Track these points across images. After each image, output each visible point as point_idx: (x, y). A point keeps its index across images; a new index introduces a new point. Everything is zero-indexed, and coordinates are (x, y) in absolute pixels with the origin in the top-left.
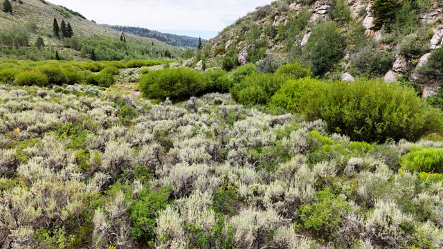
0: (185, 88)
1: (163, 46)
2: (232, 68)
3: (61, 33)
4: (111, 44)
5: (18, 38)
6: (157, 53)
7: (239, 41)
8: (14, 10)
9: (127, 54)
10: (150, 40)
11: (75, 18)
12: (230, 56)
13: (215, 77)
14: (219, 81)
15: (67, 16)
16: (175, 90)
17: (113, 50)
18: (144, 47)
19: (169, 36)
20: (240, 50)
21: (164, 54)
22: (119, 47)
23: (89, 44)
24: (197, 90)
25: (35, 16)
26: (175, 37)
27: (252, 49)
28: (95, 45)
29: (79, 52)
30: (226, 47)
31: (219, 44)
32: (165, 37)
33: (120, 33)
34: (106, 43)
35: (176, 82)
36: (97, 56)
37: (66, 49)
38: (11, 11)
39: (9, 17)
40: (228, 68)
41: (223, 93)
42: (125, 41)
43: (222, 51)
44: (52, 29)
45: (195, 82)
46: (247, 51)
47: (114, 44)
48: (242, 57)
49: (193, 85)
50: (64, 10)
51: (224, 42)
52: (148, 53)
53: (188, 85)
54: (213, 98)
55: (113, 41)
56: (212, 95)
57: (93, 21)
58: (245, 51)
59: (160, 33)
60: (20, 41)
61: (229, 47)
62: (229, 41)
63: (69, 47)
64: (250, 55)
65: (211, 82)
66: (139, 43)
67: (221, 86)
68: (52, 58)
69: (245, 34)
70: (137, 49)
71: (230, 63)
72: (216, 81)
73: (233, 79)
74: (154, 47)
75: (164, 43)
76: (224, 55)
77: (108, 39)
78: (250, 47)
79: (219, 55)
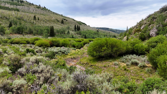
0: (109, 51)
1: (113, 34)
2: (146, 39)
3: (76, 29)
4: (93, 33)
5: (62, 31)
6: (110, 36)
7: (150, 25)
8: (64, 23)
9: (98, 36)
10: (108, 32)
11: (83, 25)
12: (144, 33)
13: (133, 44)
14: (136, 47)
15: (80, 24)
16: (102, 52)
17: (93, 35)
18: (106, 34)
19: (116, 30)
20: (151, 29)
21: (113, 36)
22: (96, 34)
23: (85, 33)
24: (118, 53)
25: (70, 24)
26: (119, 30)
27: (160, 27)
28: (87, 33)
29: (81, 36)
30: (142, 28)
31: (137, 28)
32: (115, 30)
33: (98, 29)
34: (91, 32)
35: (104, 46)
36: (87, 37)
37: (76, 35)
38: (63, 23)
39: (62, 25)
40: (143, 39)
41: (139, 55)
42: (98, 32)
43: (138, 31)
44: (74, 28)
45: (117, 47)
46: (157, 28)
47: (94, 33)
48: (152, 32)
49: (115, 49)
50: (80, 22)
51: (140, 26)
52: (107, 36)
53: (112, 49)
54: (130, 60)
55: (94, 32)
56: (130, 57)
57: (89, 26)
58: (155, 29)
59: (113, 29)
60: (62, 32)
61: (143, 28)
62: (143, 26)
63: (78, 34)
64: (159, 31)
65: (130, 47)
66: (104, 33)
67: (137, 50)
68: (71, 38)
69: (154, 21)
70: (102, 35)
71: (144, 36)
72: (134, 47)
73: (147, 46)
74: (109, 34)
75: (114, 33)
76: (140, 33)
77: (92, 31)
78: (159, 26)
79: (137, 33)
